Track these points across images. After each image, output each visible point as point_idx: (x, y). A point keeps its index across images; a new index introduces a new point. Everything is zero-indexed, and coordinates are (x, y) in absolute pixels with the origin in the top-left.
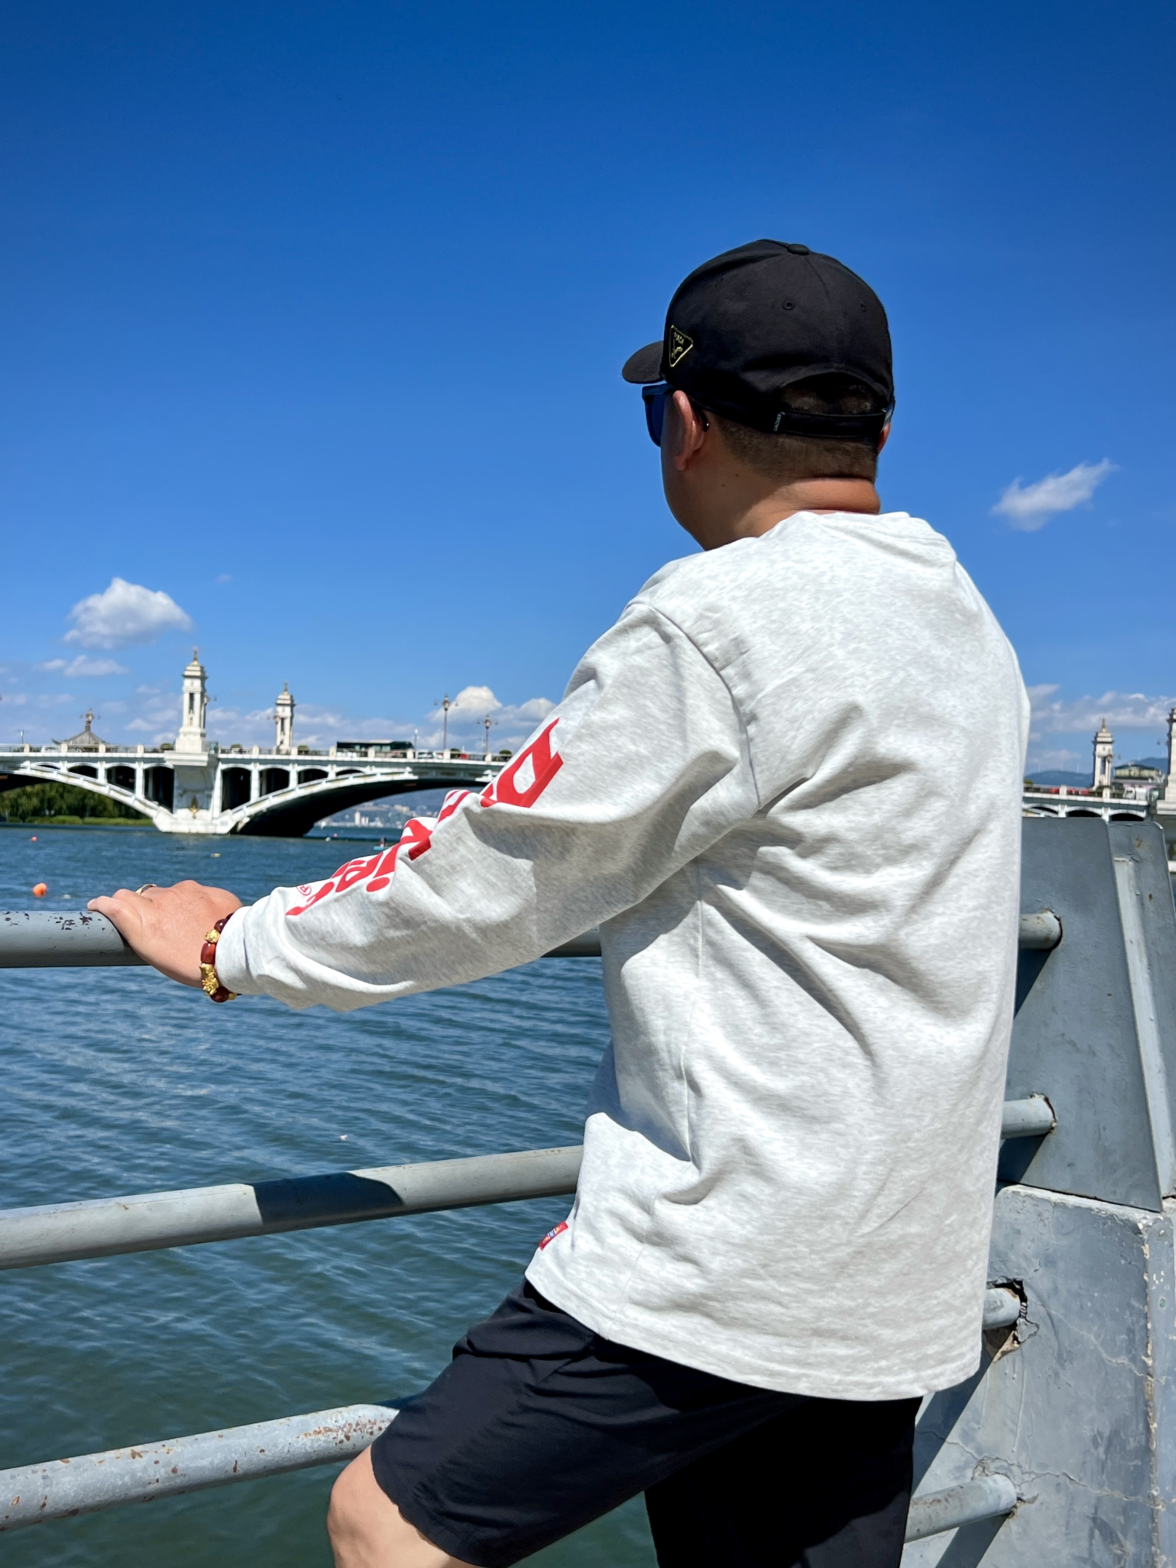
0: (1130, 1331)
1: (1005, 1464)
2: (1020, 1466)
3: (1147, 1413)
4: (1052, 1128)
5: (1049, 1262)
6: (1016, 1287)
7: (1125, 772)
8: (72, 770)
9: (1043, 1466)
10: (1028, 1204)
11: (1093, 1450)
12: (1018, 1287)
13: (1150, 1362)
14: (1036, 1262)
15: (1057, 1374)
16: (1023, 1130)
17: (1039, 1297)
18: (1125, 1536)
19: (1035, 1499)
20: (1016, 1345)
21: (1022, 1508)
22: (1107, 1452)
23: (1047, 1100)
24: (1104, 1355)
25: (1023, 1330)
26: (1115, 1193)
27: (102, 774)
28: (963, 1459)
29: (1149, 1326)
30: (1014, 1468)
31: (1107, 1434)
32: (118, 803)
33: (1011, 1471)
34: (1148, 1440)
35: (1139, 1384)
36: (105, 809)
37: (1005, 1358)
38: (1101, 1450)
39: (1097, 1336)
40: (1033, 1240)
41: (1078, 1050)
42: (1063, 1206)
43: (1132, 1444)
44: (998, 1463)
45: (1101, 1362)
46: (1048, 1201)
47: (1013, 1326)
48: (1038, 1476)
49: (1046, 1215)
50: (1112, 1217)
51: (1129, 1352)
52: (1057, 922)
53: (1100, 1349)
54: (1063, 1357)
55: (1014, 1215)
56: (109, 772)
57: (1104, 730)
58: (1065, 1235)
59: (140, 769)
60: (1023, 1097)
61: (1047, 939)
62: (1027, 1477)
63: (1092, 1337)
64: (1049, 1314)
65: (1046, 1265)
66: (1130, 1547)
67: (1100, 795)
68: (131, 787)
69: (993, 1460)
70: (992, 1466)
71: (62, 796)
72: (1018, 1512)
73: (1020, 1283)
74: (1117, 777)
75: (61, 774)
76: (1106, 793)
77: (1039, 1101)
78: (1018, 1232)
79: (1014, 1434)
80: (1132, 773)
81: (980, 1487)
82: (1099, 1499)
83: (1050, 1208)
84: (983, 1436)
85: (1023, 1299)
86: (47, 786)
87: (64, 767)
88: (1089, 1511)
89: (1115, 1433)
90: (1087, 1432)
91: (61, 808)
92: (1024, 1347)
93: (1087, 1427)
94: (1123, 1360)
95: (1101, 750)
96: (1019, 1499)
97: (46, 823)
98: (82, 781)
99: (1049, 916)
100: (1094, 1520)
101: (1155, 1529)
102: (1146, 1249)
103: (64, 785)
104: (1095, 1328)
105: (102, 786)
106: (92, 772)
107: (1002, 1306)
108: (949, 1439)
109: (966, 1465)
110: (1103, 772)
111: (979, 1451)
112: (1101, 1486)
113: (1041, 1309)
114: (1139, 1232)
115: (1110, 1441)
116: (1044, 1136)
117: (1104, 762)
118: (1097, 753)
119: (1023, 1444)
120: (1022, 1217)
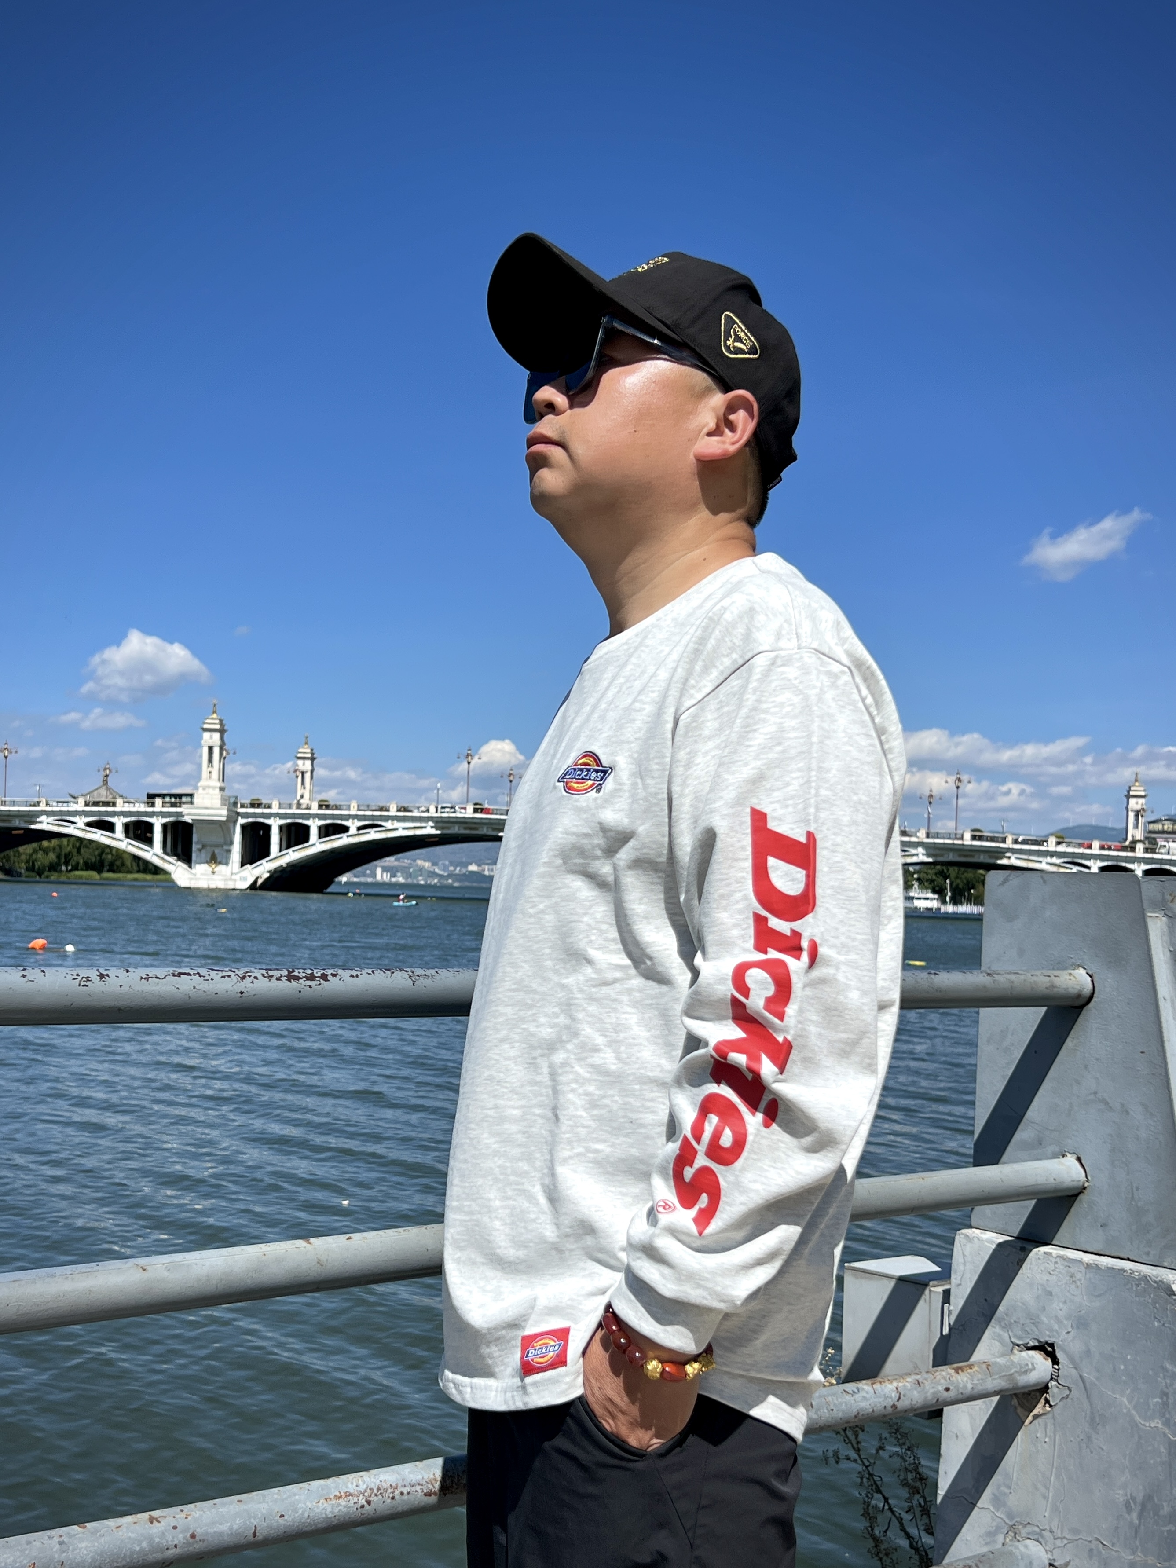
0: (1164, 1394)
1: (1037, 1529)
2: (1051, 1532)
4: (1085, 1188)
5: (1081, 1323)
6: (1048, 1350)
7: (1158, 827)
8: (89, 824)
9: (1075, 1531)
10: (1060, 1267)
11: (1127, 1516)
12: (1049, 1349)
14: (1068, 1323)
15: (1089, 1438)
16: (1056, 1190)
17: (1072, 1360)
19: (1067, 1563)
20: (1048, 1409)
22: (1140, 1517)
23: (1079, 1159)
24: (1138, 1419)
25: (1055, 1393)
26: (1148, 1254)
27: (119, 828)
28: (994, 1524)
30: (1047, 1534)
31: (1140, 1498)
32: (136, 858)
33: (1042, 1537)
35: (1173, 1448)
36: (123, 864)
37: (1036, 1422)
38: (1135, 1515)
39: (1131, 1399)
40: (1065, 1302)
41: (1111, 1109)
42: (1096, 1267)
44: (1029, 1529)
45: (1134, 1425)
46: (1080, 1262)
47: (1045, 1389)
48: (1071, 1541)
49: (1079, 1276)
50: (1145, 1278)
51: (1163, 1415)
52: (1089, 979)
53: (1133, 1412)
54: (1096, 1421)
55: (1046, 1277)
56: (127, 827)
57: (1137, 784)
58: (1098, 1296)
59: (158, 824)
60: (1055, 1156)
61: (1079, 996)
62: (1059, 1543)
63: (1125, 1400)
64: (1081, 1377)
65: (1078, 1328)
67: (1133, 849)
68: (149, 841)
69: (1025, 1526)
70: (1024, 1532)
71: (79, 851)
73: (1052, 1345)
74: (1150, 832)
75: (78, 829)
76: (1140, 847)
77: (1070, 1161)
78: (1050, 1293)
79: (1045, 1498)
80: (1166, 828)
81: (1011, 1553)
83: (1083, 1269)
84: (1012, 1501)
85: (1055, 1361)
86: (65, 841)
87: (81, 821)
89: (1148, 1498)
90: (1120, 1496)
91: (78, 864)
92: (1055, 1409)
93: (1121, 1492)
94: (1157, 1423)
95: (1134, 804)
96: (1051, 1565)
97: (63, 878)
98: (98, 836)
99: (1082, 972)
103: (80, 839)
104: (1128, 1392)
105: (119, 841)
106: (109, 827)
107: (1034, 1369)
108: (979, 1504)
109: (998, 1529)
110: (1136, 826)
111: (1010, 1516)
112: (1134, 1552)
113: (1074, 1371)
114: (1172, 1293)
115: (1143, 1506)
116: (1076, 1196)
117: (1137, 816)
118: (1130, 806)
119: (1055, 1509)
120: (1054, 1278)
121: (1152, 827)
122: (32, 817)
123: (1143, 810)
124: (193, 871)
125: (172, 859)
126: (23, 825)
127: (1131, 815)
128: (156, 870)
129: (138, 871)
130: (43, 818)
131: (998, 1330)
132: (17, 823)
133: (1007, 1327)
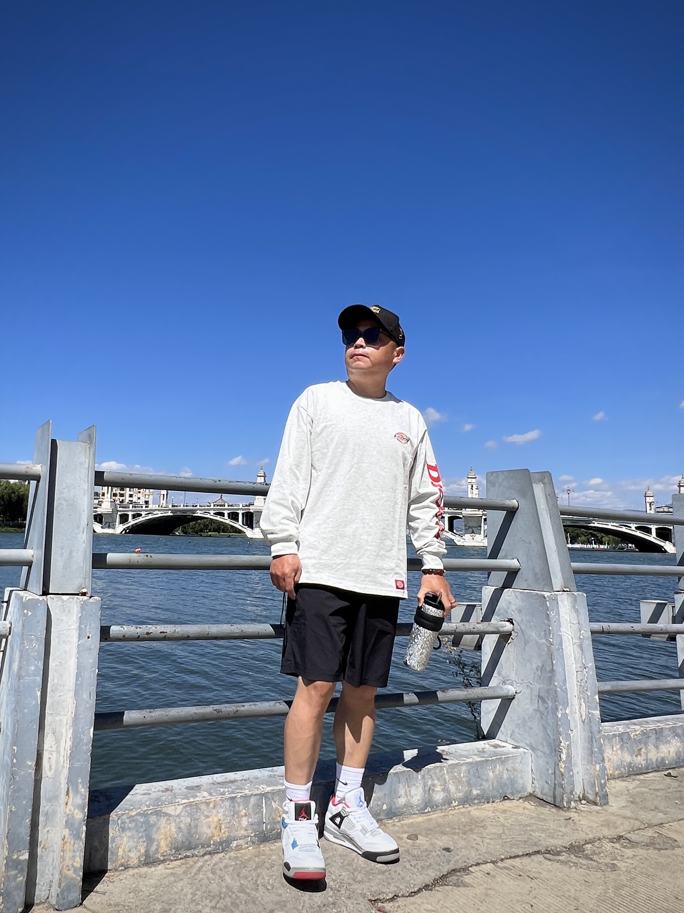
0: (545, 631)
1: (511, 681)
3: (551, 658)
4: (519, 570)
5: (520, 611)
6: (510, 621)
8: (214, 514)
9: (522, 680)
10: (513, 594)
11: (537, 672)
13: (551, 640)
14: (516, 612)
15: (524, 648)
16: (512, 569)
17: (518, 623)
18: (548, 700)
19: (521, 691)
20: (512, 640)
21: (517, 696)
22: (541, 672)
23: (518, 560)
24: (538, 640)
25: (514, 635)
26: (539, 588)
27: (226, 515)
28: (498, 681)
29: (550, 628)
30: (514, 682)
31: (540, 666)
32: (232, 527)
34: (553, 667)
35: (549, 648)
36: (228, 529)
37: (509, 645)
38: (539, 672)
39: (535, 634)
40: (515, 605)
41: (526, 543)
43: (548, 669)
45: (537, 642)
46: (520, 593)
47: (511, 634)
48: (521, 684)
49: (518, 596)
50: (537, 595)
51: (545, 638)
52: (517, 502)
53: (536, 638)
54: (526, 642)
55: (508, 599)
56: (229, 514)
57: (649, 491)
58: (524, 603)
59: (240, 513)
60: (511, 558)
61: (513, 508)
62: (518, 685)
64: (521, 628)
65: (519, 613)
66: (550, 704)
68: (237, 520)
69: (508, 680)
70: (508, 682)
71: (211, 525)
72: (516, 697)
73: (512, 619)
75: (211, 515)
77: (516, 560)
78: (510, 603)
79: (513, 670)
82: (539, 688)
83: (521, 595)
84: (503, 673)
85: (513, 625)
86: (205, 520)
87: (212, 512)
88: (537, 693)
89: (543, 666)
91: (211, 529)
92: (514, 640)
93: (535, 665)
94: (544, 641)
96: (516, 693)
97: (206, 534)
98: (218, 518)
99: (515, 500)
100: (539, 696)
101: (557, 696)
102: (548, 603)
103: (212, 519)
104: (535, 631)
105: (226, 520)
106: (222, 515)
107: (508, 627)
108: (494, 675)
109: (500, 683)
111: (503, 678)
112: (540, 684)
113: (518, 627)
114: (545, 598)
115: (541, 668)
116: (518, 572)
117: (650, 505)
118: (647, 501)
119: (516, 674)
120: (511, 598)
121: (658, 510)
122: (194, 511)
123: (653, 502)
124: (254, 531)
125: (246, 527)
126: (191, 514)
127: (648, 505)
128: (240, 531)
129: (233, 532)
130: (198, 511)
131: (496, 616)
132: (188, 514)
133: (498, 615)
